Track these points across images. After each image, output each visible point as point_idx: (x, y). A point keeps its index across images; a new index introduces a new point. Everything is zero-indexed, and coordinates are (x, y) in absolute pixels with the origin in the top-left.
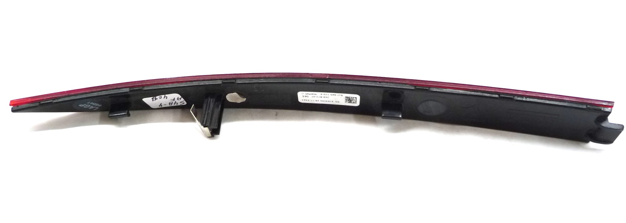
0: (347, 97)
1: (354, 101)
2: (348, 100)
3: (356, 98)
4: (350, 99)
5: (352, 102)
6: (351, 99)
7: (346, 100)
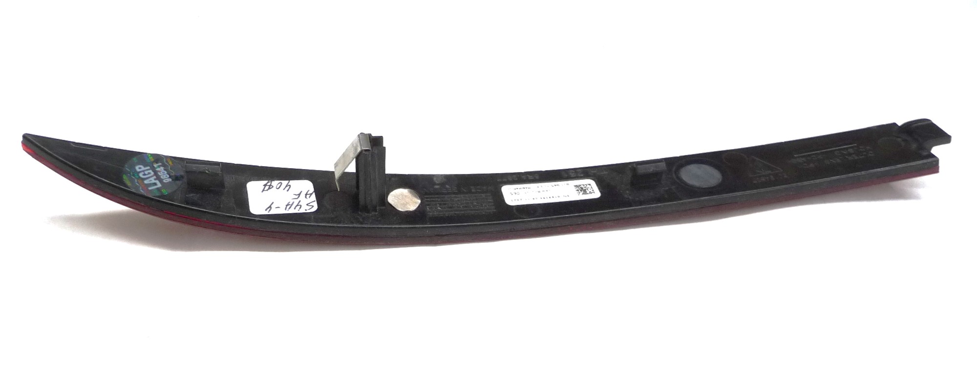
0: (576, 186)
1: (590, 190)
2: (581, 191)
3: (590, 185)
4: (582, 188)
5: (588, 192)
6: (584, 189)
7: (578, 190)
